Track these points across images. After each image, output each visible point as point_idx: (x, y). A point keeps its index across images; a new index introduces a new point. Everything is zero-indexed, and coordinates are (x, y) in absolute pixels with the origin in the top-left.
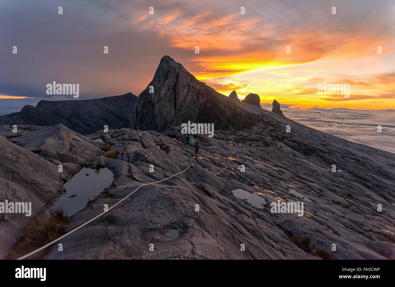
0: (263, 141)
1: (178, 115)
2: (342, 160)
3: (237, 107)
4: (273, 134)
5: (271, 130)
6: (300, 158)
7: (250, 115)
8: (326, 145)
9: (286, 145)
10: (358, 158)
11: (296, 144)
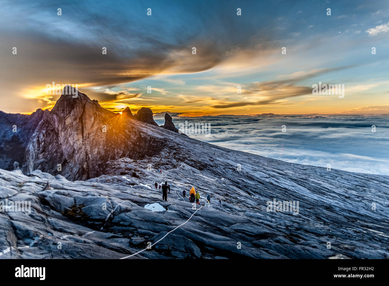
0: (171, 164)
1: (86, 142)
2: (224, 171)
3: (141, 132)
4: (177, 157)
5: (174, 154)
6: (197, 173)
7: (154, 138)
8: (213, 161)
9: (187, 165)
10: (234, 168)
11: (193, 163)
